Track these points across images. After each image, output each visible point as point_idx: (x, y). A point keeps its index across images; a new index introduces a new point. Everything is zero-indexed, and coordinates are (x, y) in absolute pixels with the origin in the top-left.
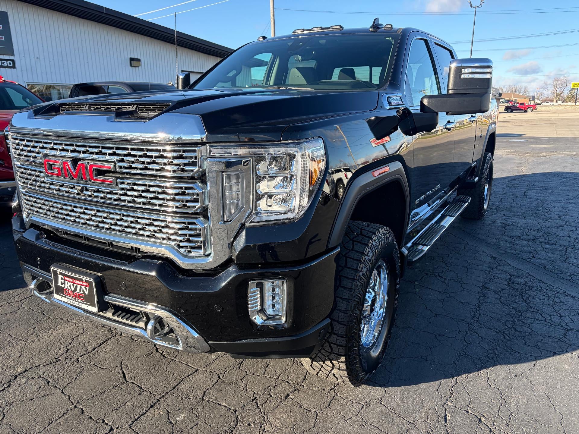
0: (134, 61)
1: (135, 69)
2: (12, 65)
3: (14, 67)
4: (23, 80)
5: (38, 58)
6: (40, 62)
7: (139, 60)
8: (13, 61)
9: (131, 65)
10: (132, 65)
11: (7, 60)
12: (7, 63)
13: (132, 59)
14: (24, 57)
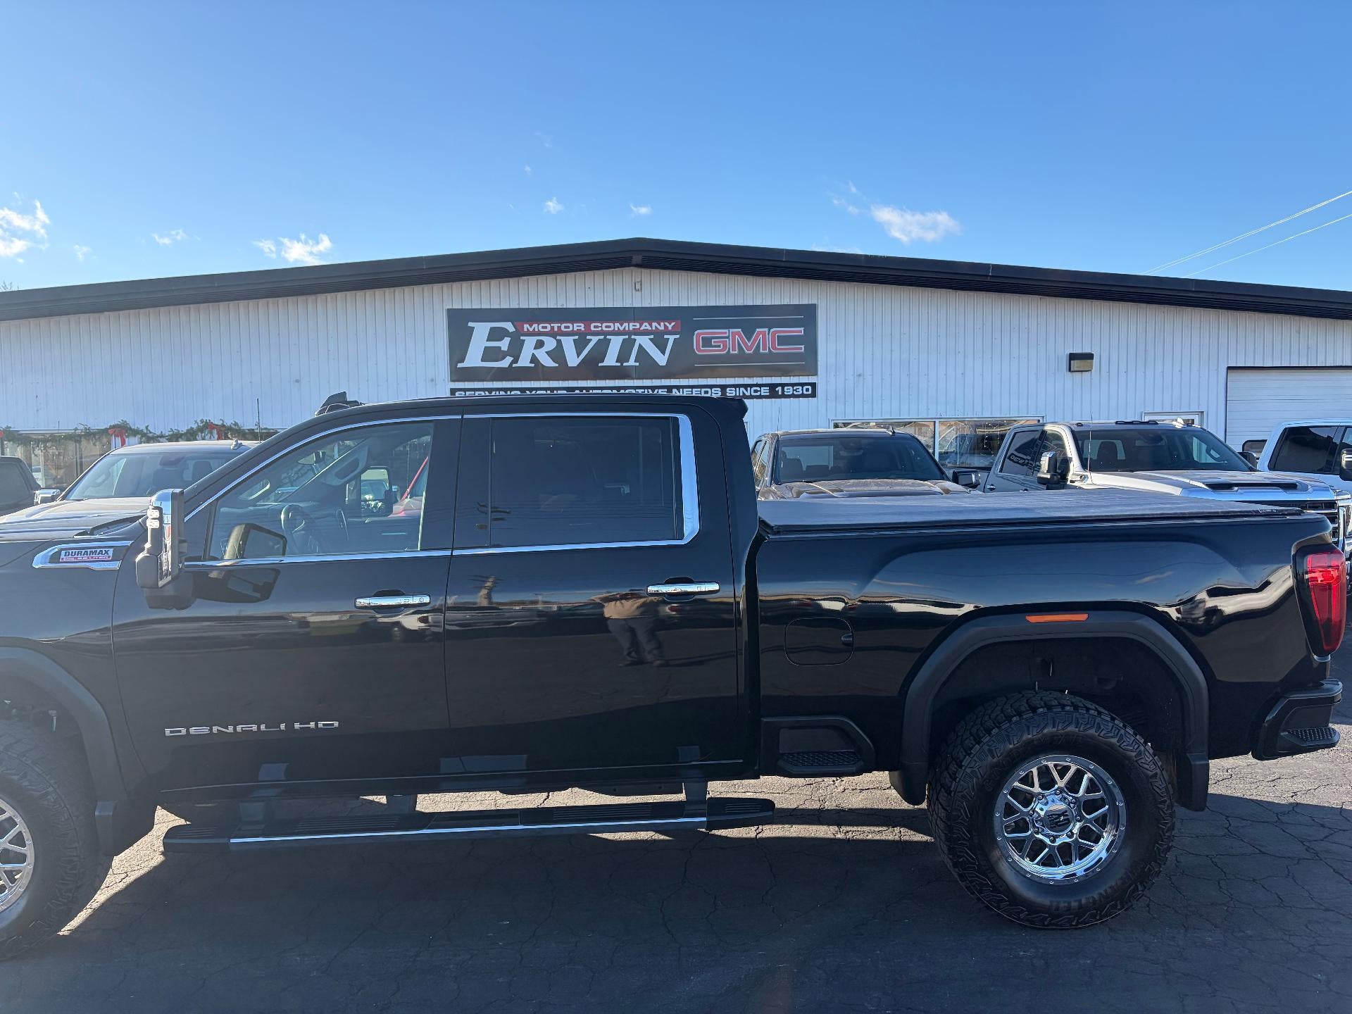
0: (1080, 360)
1: (1073, 376)
2: (810, 392)
3: (813, 395)
4: (827, 416)
5: (860, 375)
6: (863, 381)
7: (1089, 357)
8: (813, 385)
9: (1070, 370)
10: (1072, 369)
11: (803, 385)
12: (802, 390)
13: (1073, 357)
14: (835, 376)
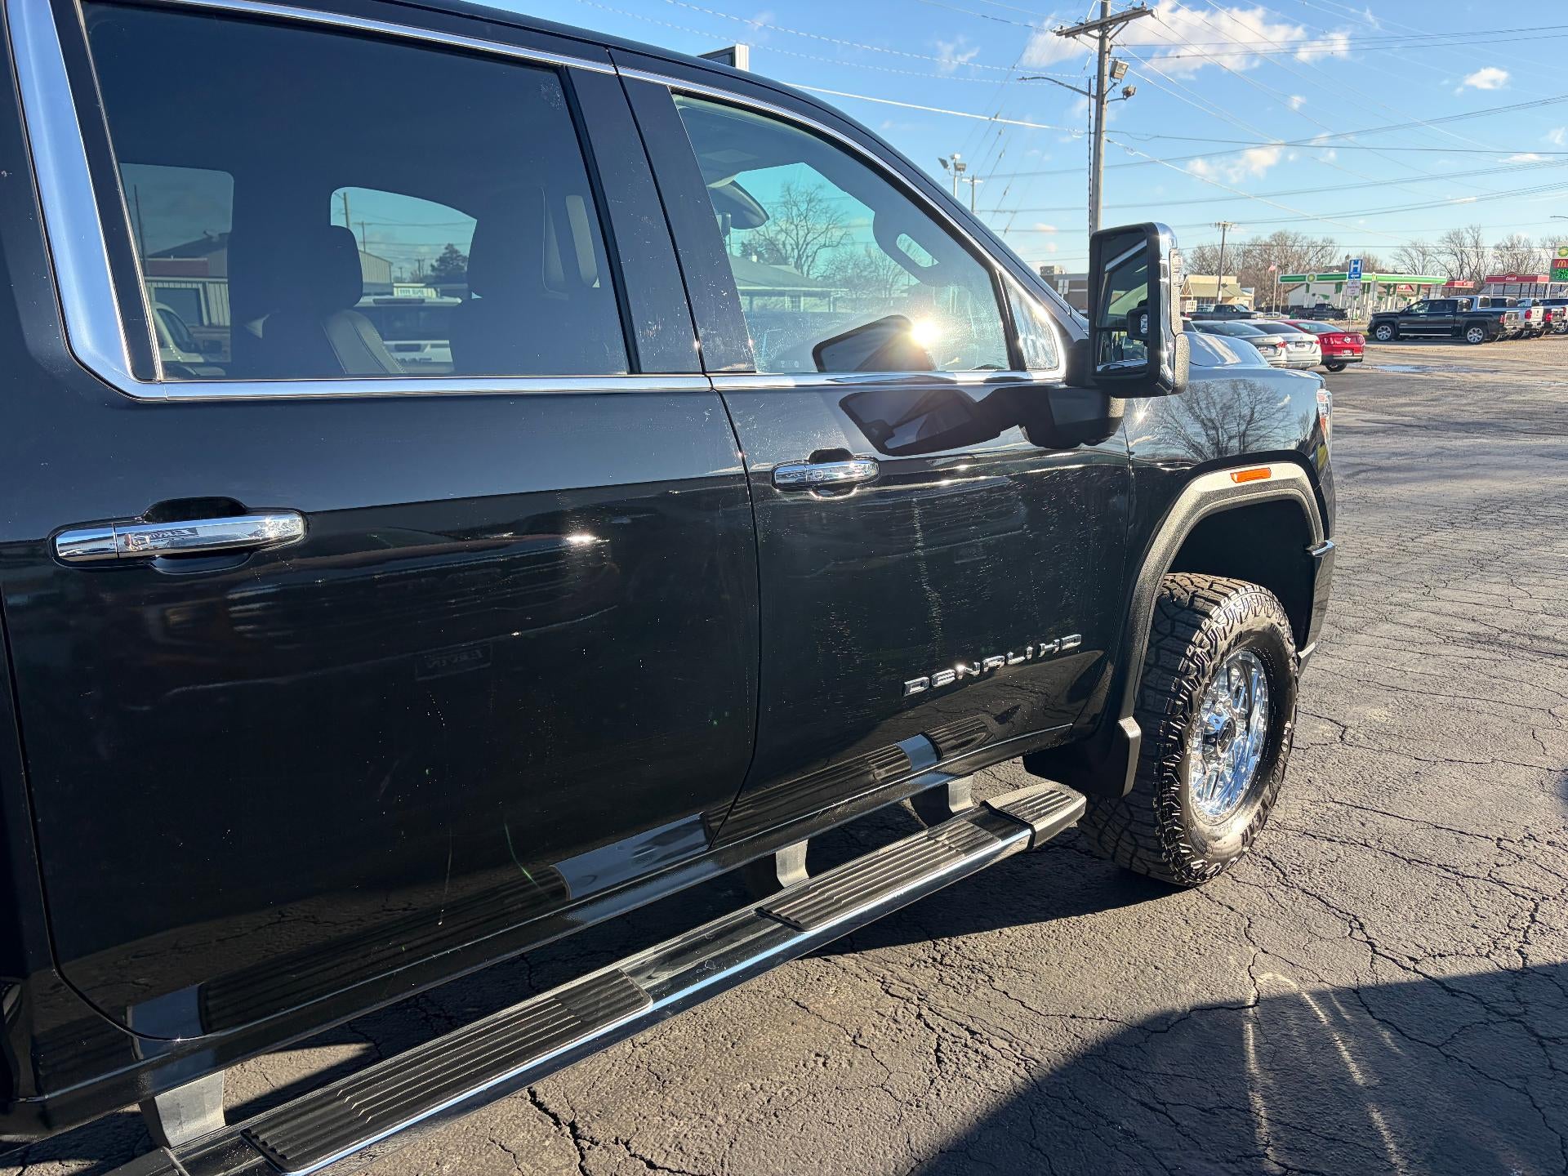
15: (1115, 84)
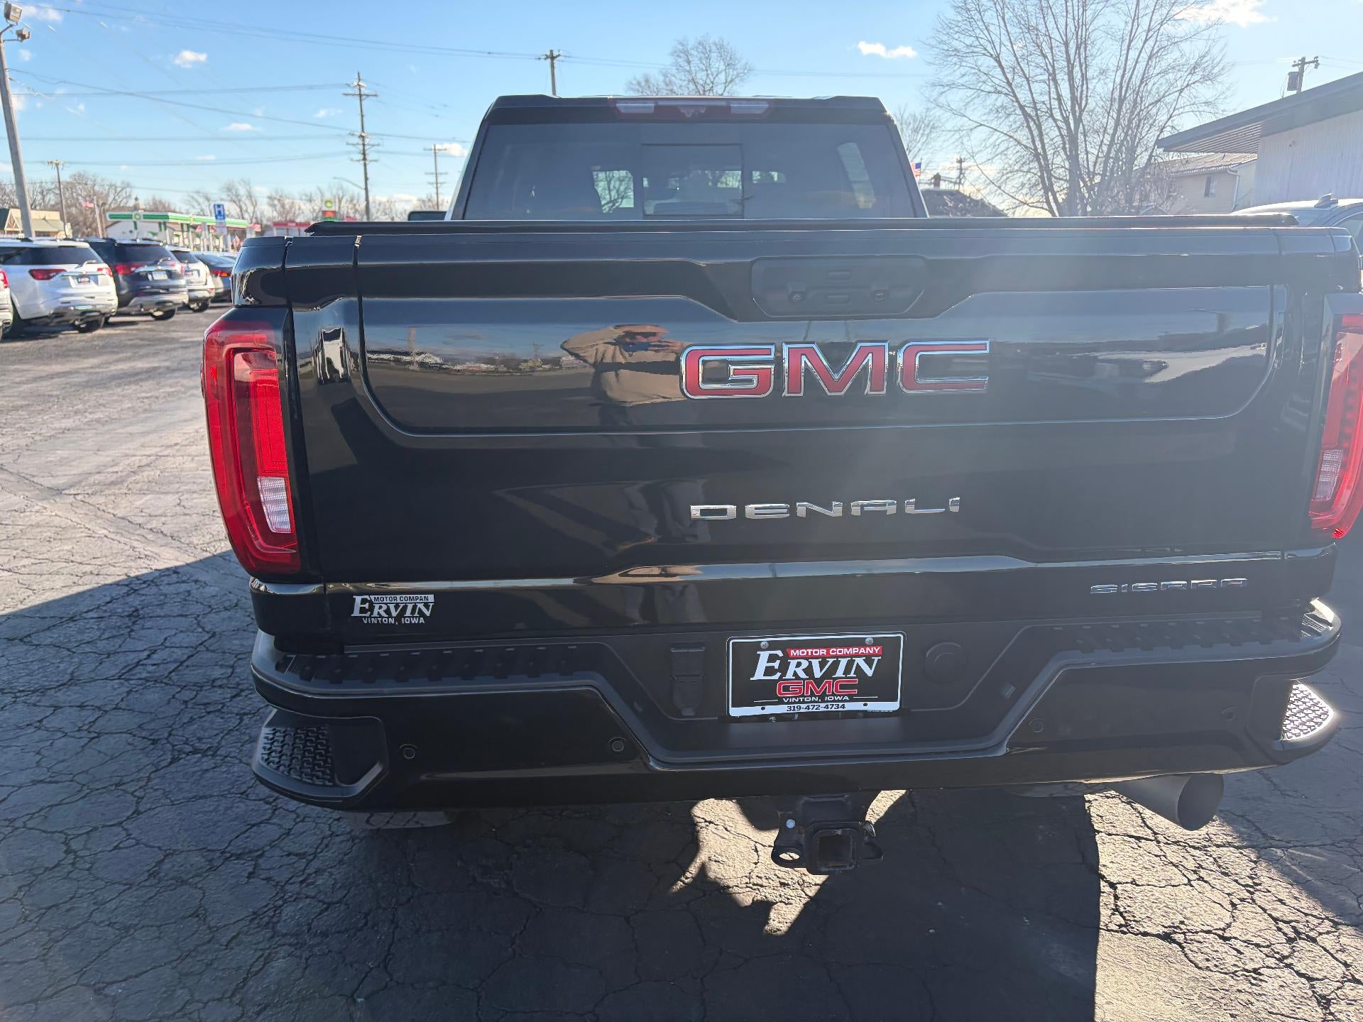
15: (11, 26)
